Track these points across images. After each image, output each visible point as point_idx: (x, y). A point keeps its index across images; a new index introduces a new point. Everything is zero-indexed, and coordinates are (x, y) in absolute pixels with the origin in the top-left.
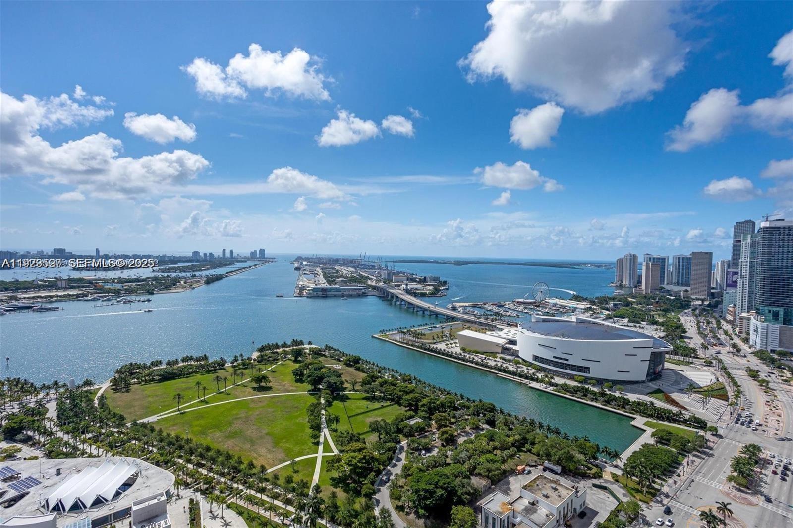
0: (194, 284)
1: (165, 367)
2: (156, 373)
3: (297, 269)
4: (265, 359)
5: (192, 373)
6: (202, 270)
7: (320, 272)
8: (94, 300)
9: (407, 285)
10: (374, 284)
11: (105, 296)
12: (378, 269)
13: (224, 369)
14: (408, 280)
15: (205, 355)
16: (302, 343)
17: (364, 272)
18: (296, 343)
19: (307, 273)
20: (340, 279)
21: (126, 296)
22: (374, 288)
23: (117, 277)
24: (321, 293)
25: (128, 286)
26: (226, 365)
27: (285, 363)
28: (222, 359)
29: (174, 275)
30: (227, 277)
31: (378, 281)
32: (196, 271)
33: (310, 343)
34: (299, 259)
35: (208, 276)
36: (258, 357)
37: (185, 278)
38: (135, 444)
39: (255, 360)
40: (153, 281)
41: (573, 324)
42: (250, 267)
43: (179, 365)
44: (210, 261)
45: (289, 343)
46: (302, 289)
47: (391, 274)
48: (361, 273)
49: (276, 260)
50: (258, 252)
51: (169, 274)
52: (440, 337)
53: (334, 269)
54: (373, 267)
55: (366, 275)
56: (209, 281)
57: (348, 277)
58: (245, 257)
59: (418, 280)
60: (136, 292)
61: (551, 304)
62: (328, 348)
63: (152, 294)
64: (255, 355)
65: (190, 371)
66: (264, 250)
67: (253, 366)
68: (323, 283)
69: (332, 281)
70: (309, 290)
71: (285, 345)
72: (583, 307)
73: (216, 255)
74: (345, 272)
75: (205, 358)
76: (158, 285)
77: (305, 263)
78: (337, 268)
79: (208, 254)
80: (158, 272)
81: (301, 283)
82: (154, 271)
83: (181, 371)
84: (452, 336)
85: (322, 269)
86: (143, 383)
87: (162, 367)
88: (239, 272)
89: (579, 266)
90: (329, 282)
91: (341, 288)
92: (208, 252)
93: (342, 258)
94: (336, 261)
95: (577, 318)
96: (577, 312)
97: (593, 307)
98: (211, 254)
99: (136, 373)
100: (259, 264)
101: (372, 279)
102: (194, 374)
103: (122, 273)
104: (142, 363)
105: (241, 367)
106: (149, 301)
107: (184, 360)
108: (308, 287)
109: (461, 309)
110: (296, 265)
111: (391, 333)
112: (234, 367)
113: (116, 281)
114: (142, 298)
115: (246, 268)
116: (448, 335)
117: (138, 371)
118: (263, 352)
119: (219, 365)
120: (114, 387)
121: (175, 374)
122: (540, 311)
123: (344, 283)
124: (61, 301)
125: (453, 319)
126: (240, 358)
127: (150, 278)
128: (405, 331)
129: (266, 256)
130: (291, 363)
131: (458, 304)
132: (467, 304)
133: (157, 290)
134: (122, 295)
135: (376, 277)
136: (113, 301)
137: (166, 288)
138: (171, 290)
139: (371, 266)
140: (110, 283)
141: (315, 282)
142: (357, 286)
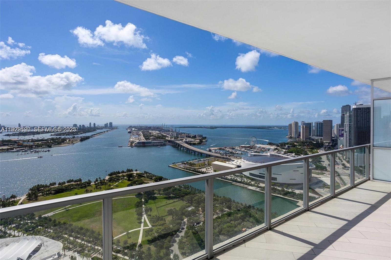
0: (74, 141)
1: (57, 186)
2: (53, 190)
3: (130, 132)
4: (113, 180)
5: (73, 188)
6: (78, 134)
7: (141, 133)
8: (17, 151)
9: (186, 139)
10: (169, 139)
11: (24, 149)
12: (171, 131)
13: (91, 186)
14: (186, 137)
15: (80, 179)
16: (132, 170)
17: (164, 133)
18: (129, 171)
19: (135, 134)
20: (152, 137)
21: (36, 149)
22: (169, 141)
23: (31, 139)
24: (142, 145)
25: (37, 143)
26: (92, 184)
27: (123, 181)
28: (89, 180)
29: (63, 137)
30: (92, 137)
31: (171, 138)
32: (75, 135)
33: (136, 171)
34: (130, 127)
35: (82, 137)
36: (109, 179)
37: (69, 139)
38: (40, 228)
39: (107, 180)
40: (51, 140)
41: (268, 156)
42: (104, 132)
43: (66, 185)
44: (82, 129)
45: (125, 171)
46: (132, 142)
47: (178, 134)
48: (163, 134)
49: (118, 128)
50: (109, 124)
51: (60, 136)
52: (203, 165)
53: (148, 132)
54: (169, 131)
55: (165, 135)
56: (82, 140)
57: (156, 136)
58: (102, 127)
59: (192, 137)
60: (42, 147)
61: (258, 147)
62: (146, 172)
63: (50, 147)
64: (107, 178)
65: (72, 187)
66: (112, 123)
67: (106, 184)
68: (143, 139)
69: (148, 138)
70: (136, 143)
71: (123, 172)
72: (273, 148)
73: (86, 126)
74: (154, 134)
75: (80, 180)
76: (54, 142)
77: (133, 129)
78: (150, 131)
79: (82, 126)
80: (54, 135)
81: (132, 140)
82: (51, 135)
83: (67, 188)
84: (209, 165)
85: (142, 132)
86: (45, 195)
87: (56, 186)
88: (98, 135)
89: (271, 128)
90: (146, 139)
91: (152, 141)
92: (82, 124)
93: (153, 126)
94: (150, 128)
95: (270, 154)
96: (270, 151)
97: (278, 148)
98: (83, 125)
99: (41, 190)
100: (110, 130)
101: (168, 137)
102: (74, 189)
103: (33, 136)
104: (45, 184)
105: (100, 184)
106: (49, 151)
107: (68, 182)
108: (135, 142)
109: (213, 151)
110: (129, 131)
111: (178, 164)
112: (95, 184)
113: (30, 141)
114: (45, 150)
115: (102, 132)
116: (207, 164)
117: (42, 189)
118: (111, 176)
119: (87, 183)
120: (28, 198)
121: (63, 189)
122: (253, 151)
123: (154, 139)
125: (210, 156)
126: (99, 180)
127: (50, 139)
128: (185, 163)
129: (113, 126)
130: (126, 181)
131: (212, 148)
132: (216, 148)
133: (53, 145)
134: (34, 148)
135: (170, 135)
136: (28, 152)
137: (58, 144)
138: (61, 145)
139: (168, 130)
140: (27, 142)
141: (139, 139)
142: (161, 141)
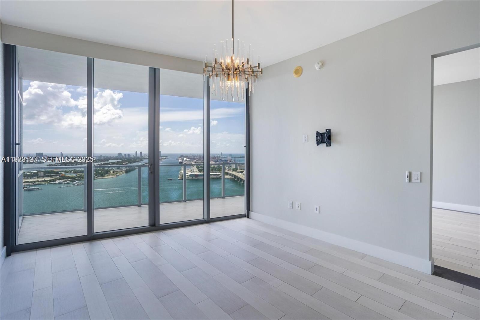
0: (118, 173)
3: (181, 163)
7: (194, 164)
8: (60, 183)
10: (227, 171)
11: (66, 181)
12: (230, 162)
21: (78, 181)
22: (227, 174)
23: (73, 170)
24: (195, 177)
25: (80, 175)
29: (106, 168)
31: (230, 169)
34: (182, 156)
35: (127, 168)
37: (113, 170)
40: (94, 171)
44: (128, 159)
47: (238, 165)
54: (227, 161)
68: (196, 171)
69: (202, 170)
70: (188, 176)
73: (132, 155)
76: (97, 174)
79: (127, 155)
81: (183, 171)
90: (200, 171)
92: (127, 153)
98: (129, 155)
108: (187, 174)
110: (180, 161)
113: (73, 172)
124: (40, 184)
129: (161, 156)
133: (96, 177)
134: (76, 180)
135: (228, 167)
136: (70, 184)
137: (102, 175)
138: (105, 176)
139: (225, 160)
140: (69, 173)
141: (191, 170)
142: (217, 173)
